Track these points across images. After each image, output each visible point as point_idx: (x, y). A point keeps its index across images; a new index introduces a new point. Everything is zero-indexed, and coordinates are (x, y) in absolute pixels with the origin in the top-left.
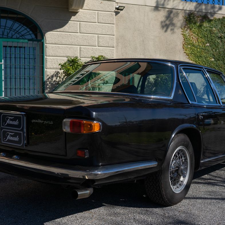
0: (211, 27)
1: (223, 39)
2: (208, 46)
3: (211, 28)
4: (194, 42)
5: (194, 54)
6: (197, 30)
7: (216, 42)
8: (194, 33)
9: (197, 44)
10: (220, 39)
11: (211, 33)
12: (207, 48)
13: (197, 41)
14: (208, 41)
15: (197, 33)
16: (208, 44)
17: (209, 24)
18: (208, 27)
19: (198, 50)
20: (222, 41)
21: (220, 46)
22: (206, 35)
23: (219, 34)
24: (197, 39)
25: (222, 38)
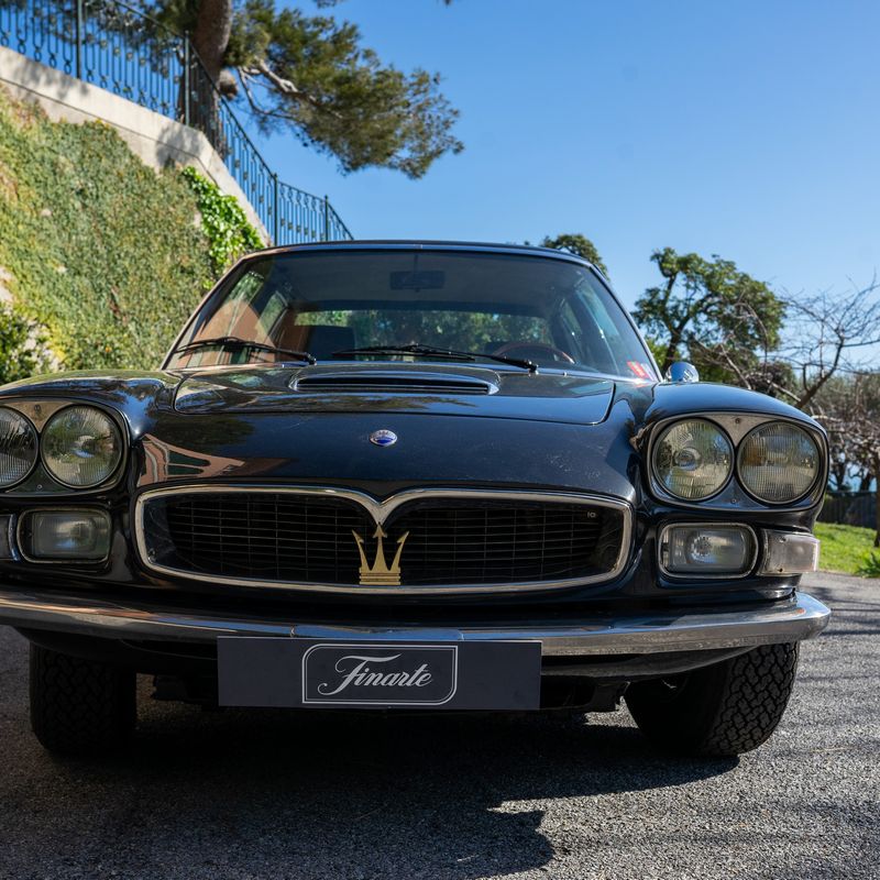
0: (55, 148)
1: (87, 202)
2: (46, 217)
3: (53, 156)
4: (7, 196)
5: (8, 242)
6: (15, 154)
7: (71, 207)
8: (6, 162)
9: (15, 204)
10: (80, 197)
11: (55, 174)
12: (46, 225)
13: (14, 193)
14: (48, 198)
15: (13, 166)
16: (46, 212)
17: (47, 138)
18: (46, 150)
19: (20, 227)
20: (84, 206)
21: (81, 225)
22: (42, 179)
23: (78, 182)
24: (17, 187)
25: (87, 197)
